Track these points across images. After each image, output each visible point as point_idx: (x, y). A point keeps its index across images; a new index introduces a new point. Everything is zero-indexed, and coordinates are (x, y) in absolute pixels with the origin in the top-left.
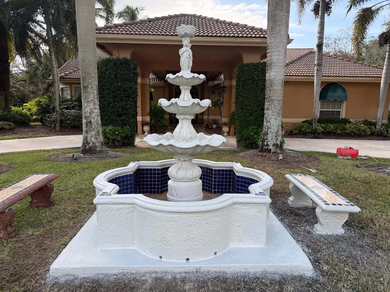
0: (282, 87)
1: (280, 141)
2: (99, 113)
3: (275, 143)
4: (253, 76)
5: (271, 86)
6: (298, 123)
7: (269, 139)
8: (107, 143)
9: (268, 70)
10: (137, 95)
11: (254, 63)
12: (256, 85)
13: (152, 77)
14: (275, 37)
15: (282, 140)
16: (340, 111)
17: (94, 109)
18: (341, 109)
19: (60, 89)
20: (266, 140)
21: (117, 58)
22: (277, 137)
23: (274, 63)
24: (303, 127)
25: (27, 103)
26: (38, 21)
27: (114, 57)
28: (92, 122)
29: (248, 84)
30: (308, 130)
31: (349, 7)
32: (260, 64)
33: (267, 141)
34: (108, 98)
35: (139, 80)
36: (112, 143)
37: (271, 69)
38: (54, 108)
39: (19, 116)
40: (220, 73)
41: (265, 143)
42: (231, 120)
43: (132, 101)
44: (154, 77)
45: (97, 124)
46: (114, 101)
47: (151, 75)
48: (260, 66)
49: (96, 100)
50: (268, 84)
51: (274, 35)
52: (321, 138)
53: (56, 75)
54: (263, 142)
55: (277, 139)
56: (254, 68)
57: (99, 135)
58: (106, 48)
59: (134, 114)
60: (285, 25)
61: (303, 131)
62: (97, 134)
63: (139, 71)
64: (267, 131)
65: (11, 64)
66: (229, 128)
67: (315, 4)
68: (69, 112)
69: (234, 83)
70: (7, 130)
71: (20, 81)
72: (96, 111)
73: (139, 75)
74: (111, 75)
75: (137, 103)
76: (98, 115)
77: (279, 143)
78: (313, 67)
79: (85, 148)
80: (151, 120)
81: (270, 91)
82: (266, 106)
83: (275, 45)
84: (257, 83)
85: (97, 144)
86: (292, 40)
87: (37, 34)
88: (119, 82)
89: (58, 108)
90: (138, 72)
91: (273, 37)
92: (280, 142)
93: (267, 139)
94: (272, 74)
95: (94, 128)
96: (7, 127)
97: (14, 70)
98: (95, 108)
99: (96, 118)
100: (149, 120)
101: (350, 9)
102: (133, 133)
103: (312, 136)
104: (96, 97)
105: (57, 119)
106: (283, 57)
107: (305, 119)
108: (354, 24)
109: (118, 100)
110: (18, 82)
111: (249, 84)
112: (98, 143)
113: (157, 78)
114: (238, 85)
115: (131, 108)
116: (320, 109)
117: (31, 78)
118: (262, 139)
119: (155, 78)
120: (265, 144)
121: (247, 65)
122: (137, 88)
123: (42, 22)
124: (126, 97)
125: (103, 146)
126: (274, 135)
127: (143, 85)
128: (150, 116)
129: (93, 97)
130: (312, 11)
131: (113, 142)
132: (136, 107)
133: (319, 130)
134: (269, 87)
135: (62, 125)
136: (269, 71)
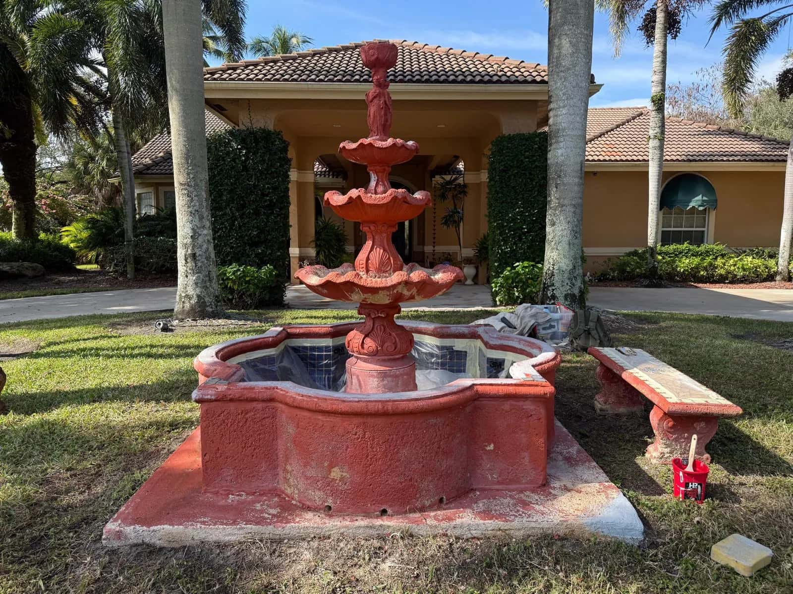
0: (581, 178)
1: (580, 288)
2: (210, 238)
3: (569, 292)
4: (522, 161)
5: (559, 176)
6: (618, 257)
7: (557, 285)
8: (229, 299)
9: (551, 145)
10: (289, 203)
11: (524, 134)
12: (529, 178)
13: (320, 170)
14: (565, 78)
15: (582, 286)
16: (703, 232)
17: (200, 228)
18: (704, 227)
19: (136, 195)
20: (550, 286)
21: (248, 129)
22: (574, 281)
23: (564, 130)
24: (627, 264)
25: (69, 225)
26: (92, 62)
27: (242, 127)
28: (197, 255)
29: (513, 177)
30: (638, 270)
31: (716, 20)
32: (536, 135)
33: (553, 290)
34: (231, 209)
35: (293, 175)
36: (237, 300)
37: (557, 142)
38: (122, 234)
39: (53, 252)
40: (456, 159)
41: (549, 292)
42: (479, 251)
43: (278, 215)
44: (324, 169)
45: (208, 258)
46: (243, 214)
47: (317, 166)
48: (537, 139)
49: (204, 210)
50: (552, 173)
51: (562, 74)
52: (665, 287)
53: (127, 167)
54: (544, 290)
55: (574, 285)
56: (524, 145)
57: (210, 280)
58: (226, 110)
59: (283, 242)
60: (584, 52)
61: (628, 272)
62: (207, 278)
63: (291, 154)
64: (551, 269)
65: (39, 150)
66: (477, 268)
67: (645, 16)
68: (153, 241)
69: (484, 176)
70: (30, 278)
71: (57, 183)
72: (205, 232)
73: (294, 163)
74: (235, 162)
75: (288, 217)
76: (208, 241)
77: (576, 291)
78: (645, 143)
79: (183, 307)
80: (318, 254)
81: (557, 188)
82: (548, 218)
83: (564, 94)
84: (531, 174)
85: (207, 299)
86: (601, 86)
87: (89, 88)
88: (251, 177)
89: (130, 234)
90: (289, 156)
91: (561, 79)
92: (580, 291)
93: (553, 285)
94: (560, 152)
95: (201, 267)
96: (29, 273)
97: (44, 162)
98: (204, 227)
99: (205, 246)
100: (314, 255)
101: (718, 24)
102: (280, 279)
103: (646, 282)
104: (204, 204)
105: (128, 255)
106: (580, 118)
107: (632, 249)
108: (727, 53)
109: (249, 213)
110: (53, 185)
111: (515, 176)
112: (209, 296)
113: (329, 172)
114: (491, 179)
115: (276, 229)
116: (663, 227)
117: (78, 177)
118: (542, 286)
119: (325, 171)
120: (549, 295)
121: (510, 139)
122: (287, 189)
123: (100, 64)
124: (267, 206)
125: (219, 304)
126: (566, 275)
127: (301, 185)
128: (317, 246)
129: (197, 204)
130: (641, 30)
131: (241, 297)
132: (287, 226)
133: (661, 270)
134: (553, 178)
135: (139, 267)
136: (554, 146)
